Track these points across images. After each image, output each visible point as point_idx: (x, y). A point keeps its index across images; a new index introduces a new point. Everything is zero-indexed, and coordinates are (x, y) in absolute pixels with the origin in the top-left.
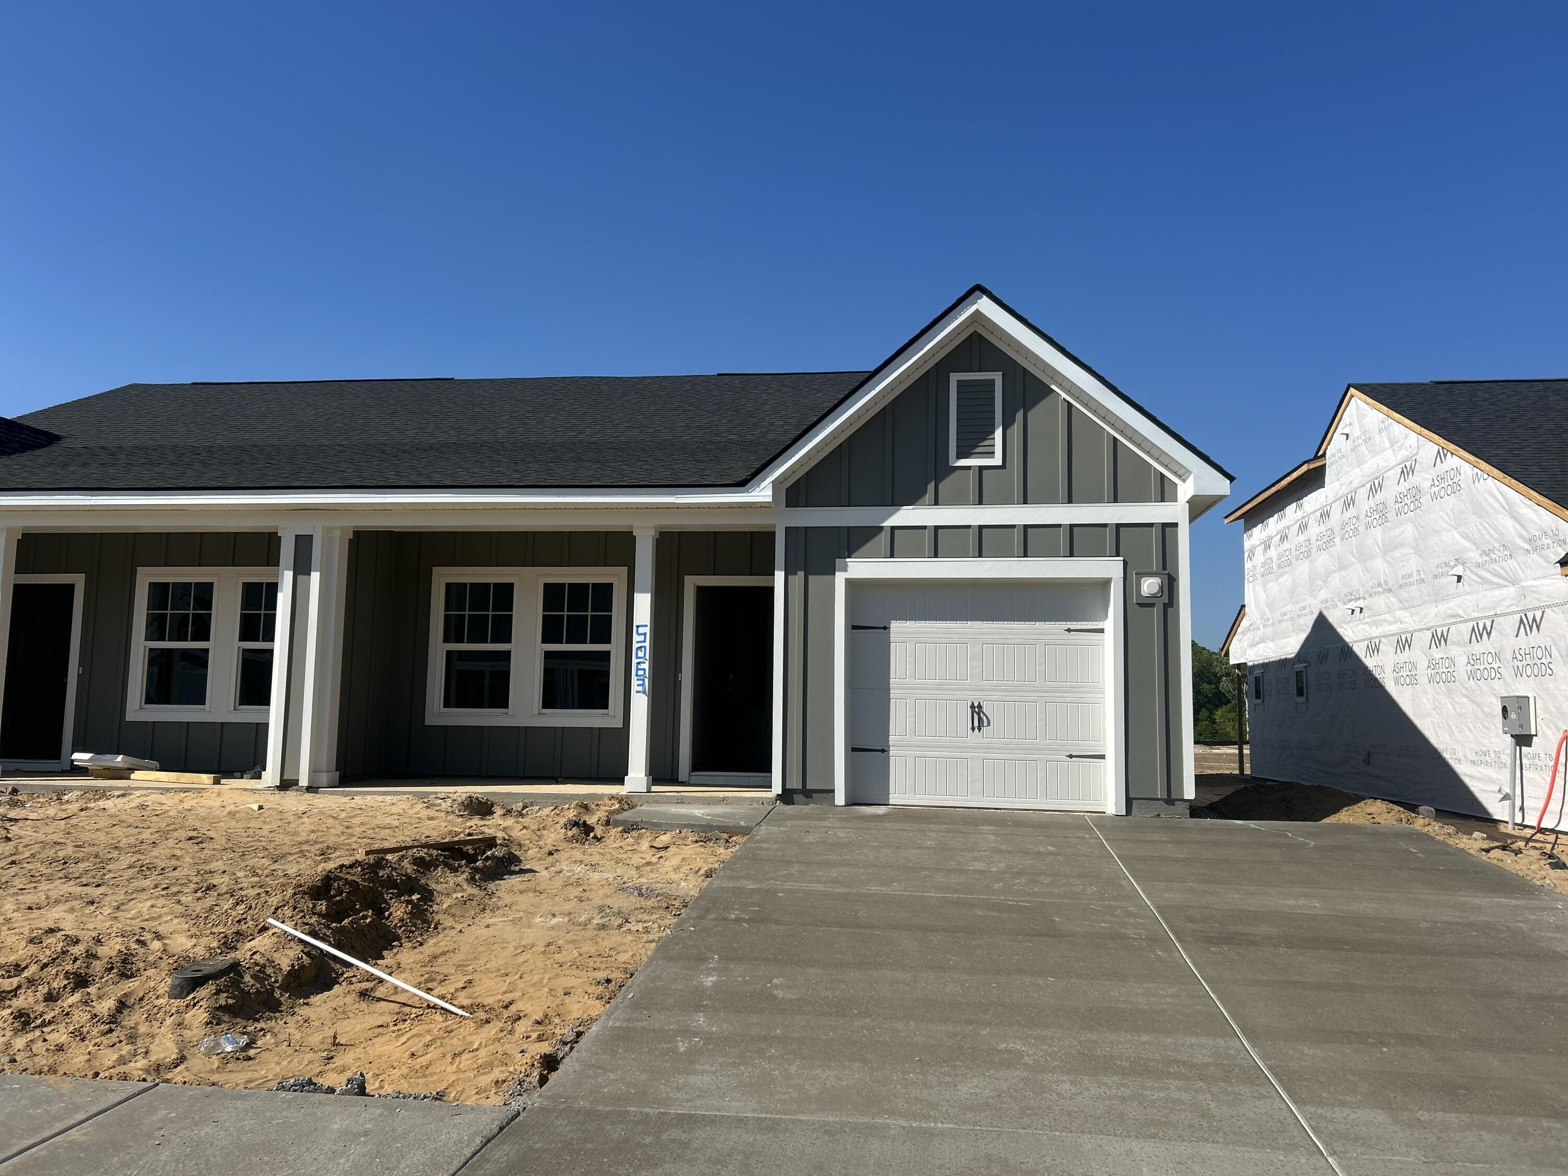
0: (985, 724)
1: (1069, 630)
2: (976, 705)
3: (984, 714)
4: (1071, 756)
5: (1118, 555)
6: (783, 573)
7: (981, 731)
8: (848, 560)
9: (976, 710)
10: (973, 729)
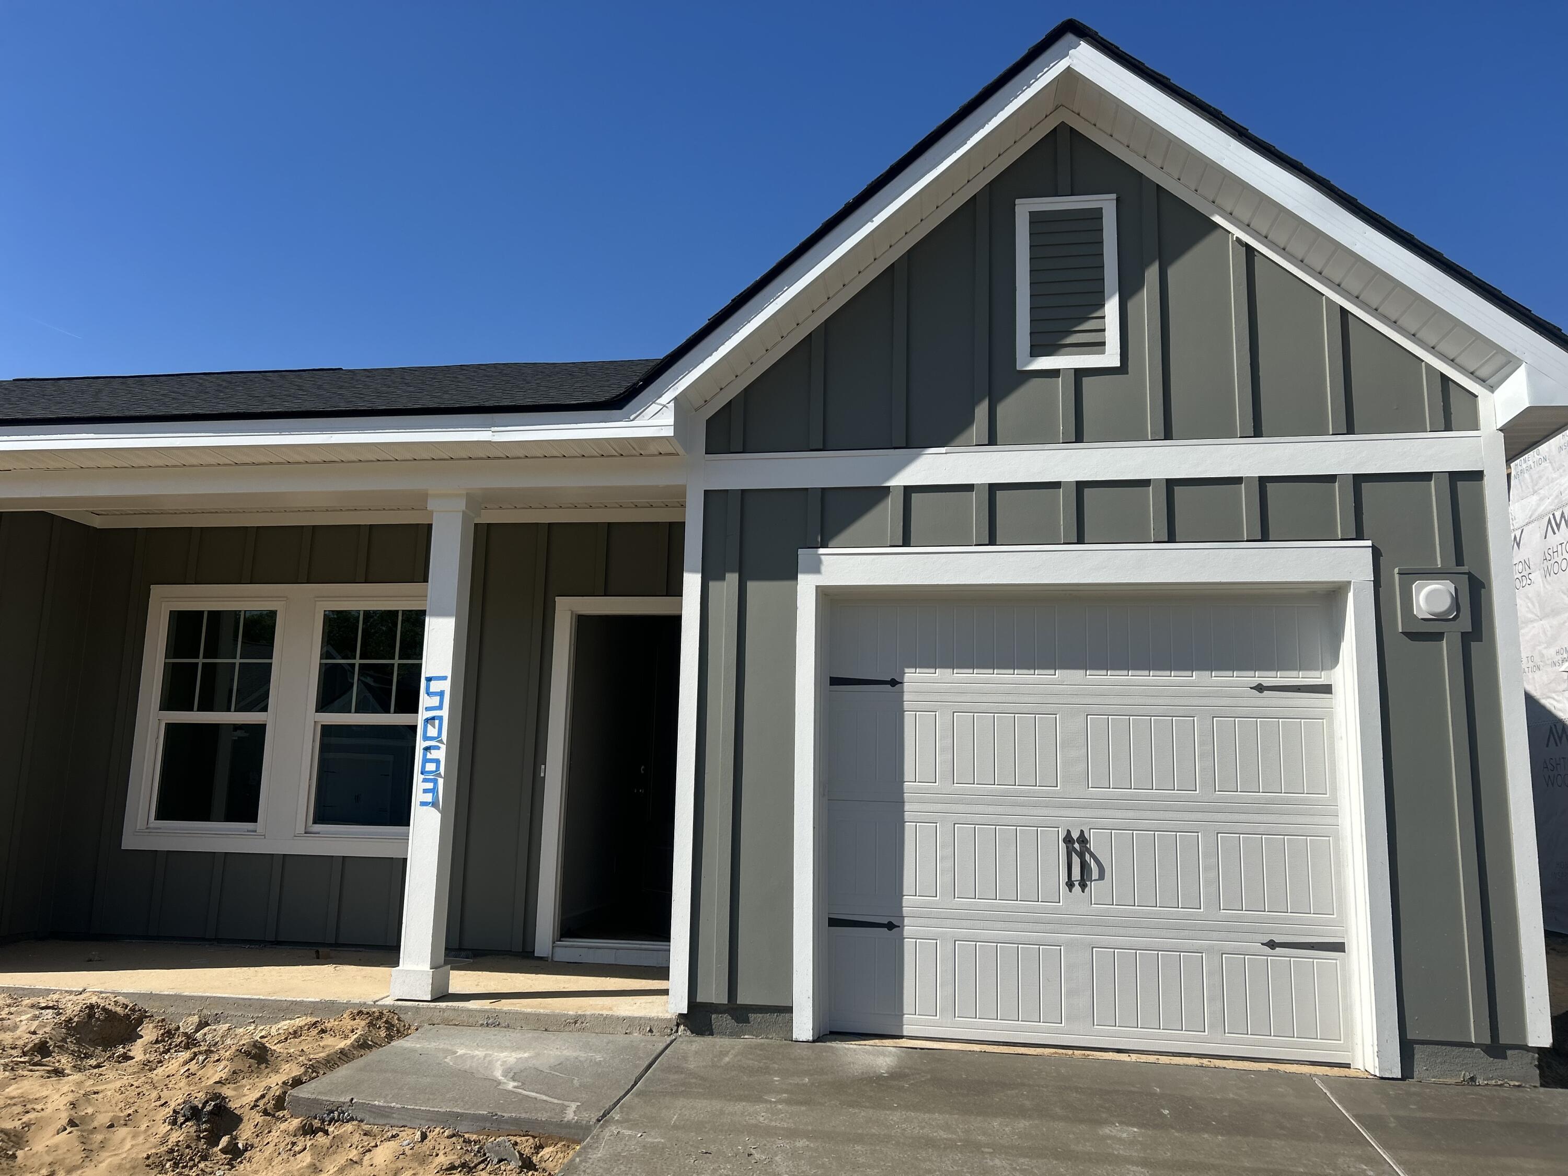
0: (1095, 875)
1: (1260, 688)
2: (1075, 835)
3: (1092, 855)
4: (1272, 945)
5: (1360, 537)
6: (698, 577)
7: (1087, 890)
8: (822, 551)
9: (1077, 846)
10: (1070, 885)
